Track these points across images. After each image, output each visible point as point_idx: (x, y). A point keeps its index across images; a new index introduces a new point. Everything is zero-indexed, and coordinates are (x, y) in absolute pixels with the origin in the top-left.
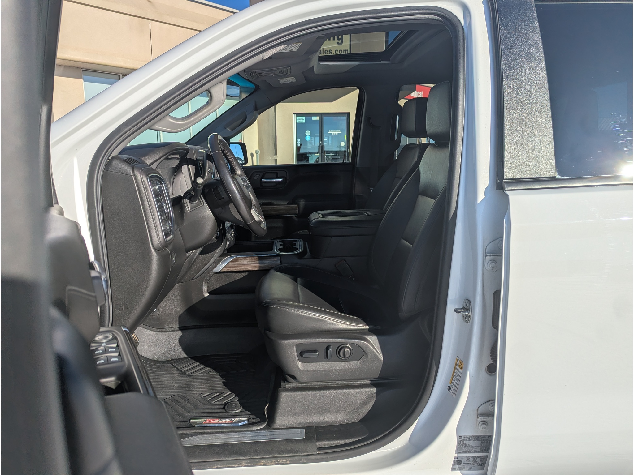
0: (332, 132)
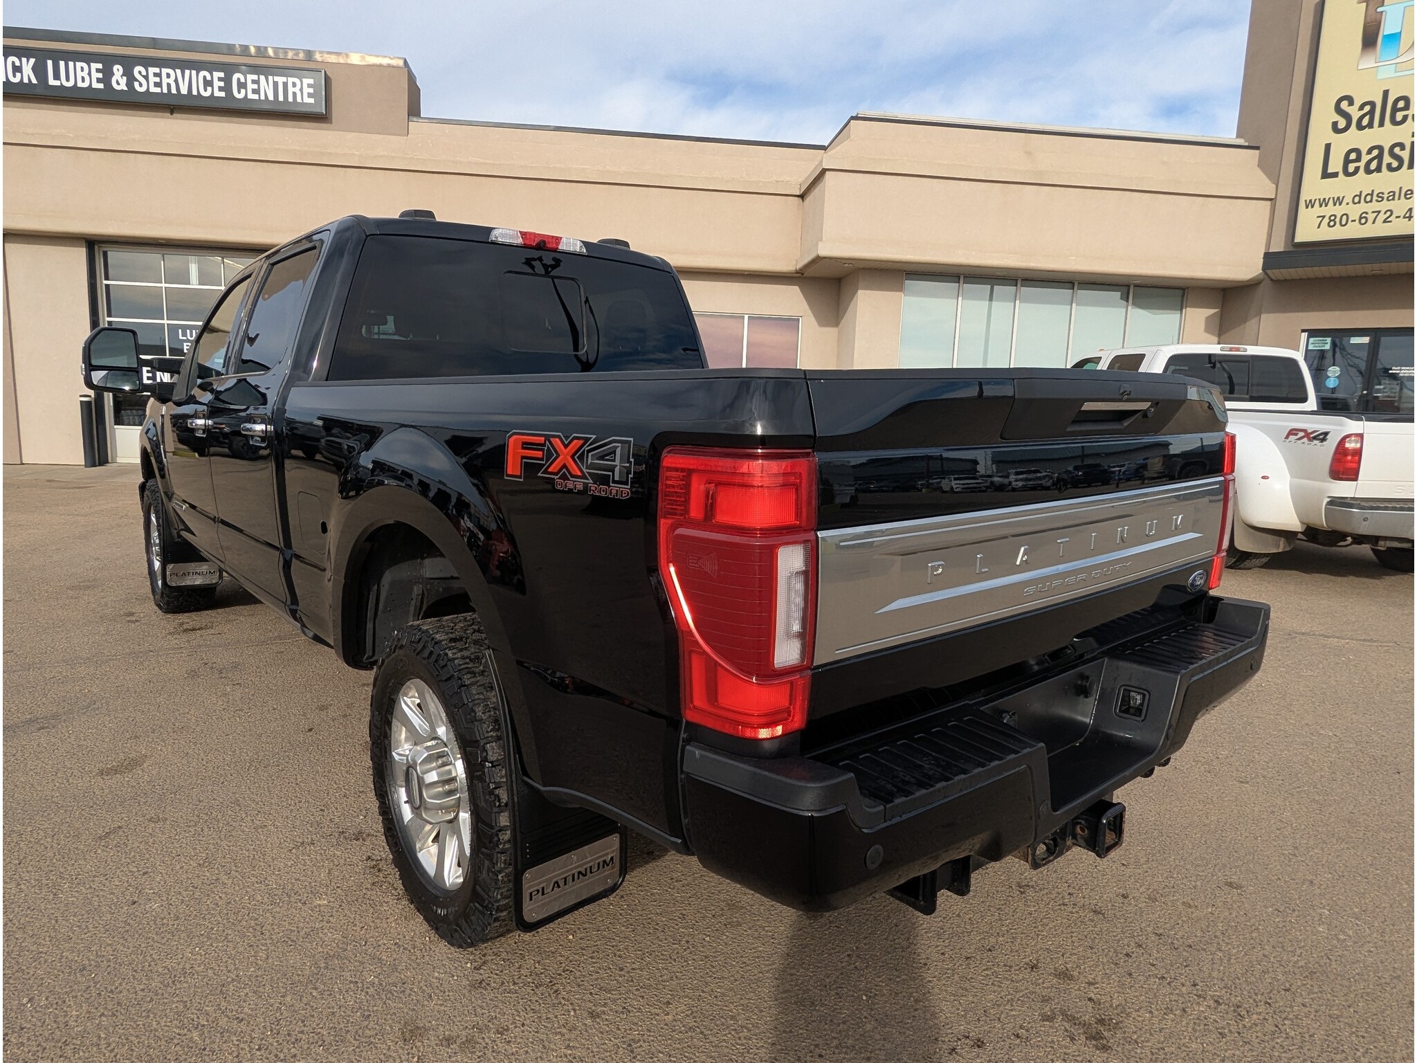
0: (1398, 370)
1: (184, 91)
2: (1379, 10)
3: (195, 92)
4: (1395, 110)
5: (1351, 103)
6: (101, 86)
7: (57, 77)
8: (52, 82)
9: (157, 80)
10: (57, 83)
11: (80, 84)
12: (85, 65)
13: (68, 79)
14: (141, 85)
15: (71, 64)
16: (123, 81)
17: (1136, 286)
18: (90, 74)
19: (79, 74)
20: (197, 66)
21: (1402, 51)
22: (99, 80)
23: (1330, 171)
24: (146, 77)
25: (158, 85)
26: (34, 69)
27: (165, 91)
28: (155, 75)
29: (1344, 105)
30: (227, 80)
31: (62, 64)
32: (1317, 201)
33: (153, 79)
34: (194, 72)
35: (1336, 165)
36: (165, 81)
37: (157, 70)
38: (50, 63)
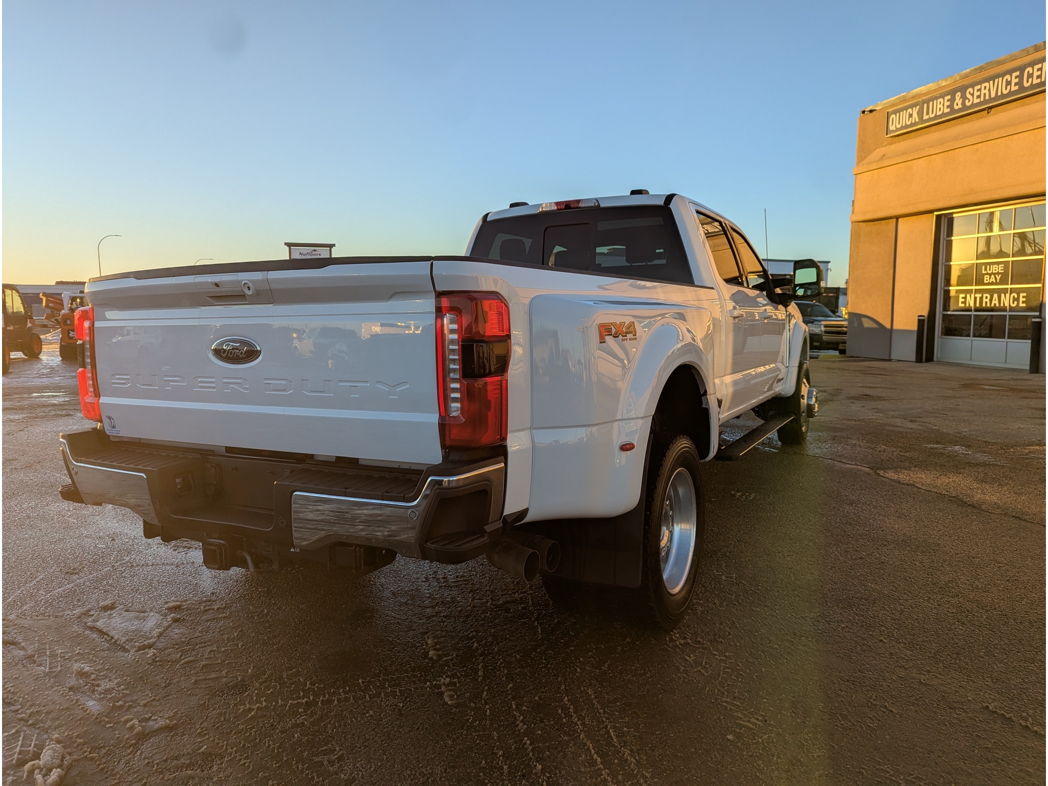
1: (993, 95)
3: (999, 94)
6: (948, 110)
7: (928, 114)
8: (926, 117)
9: (979, 93)
10: (927, 117)
11: (939, 113)
12: (941, 100)
13: (932, 113)
14: (969, 101)
15: (935, 102)
16: (960, 103)
18: (943, 105)
19: (939, 106)
20: (1002, 75)
22: (948, 107)
24: (973, 95)
25: (979, 97)
26: (918, 113)
27: (982, 99)
28: (978, 90)
30: (1021, 77)
31: (931, 103)
33: (976, 94)
34: (1001, 79)
36: (983, 91)
37: (979, 87)
38: (925, 105)
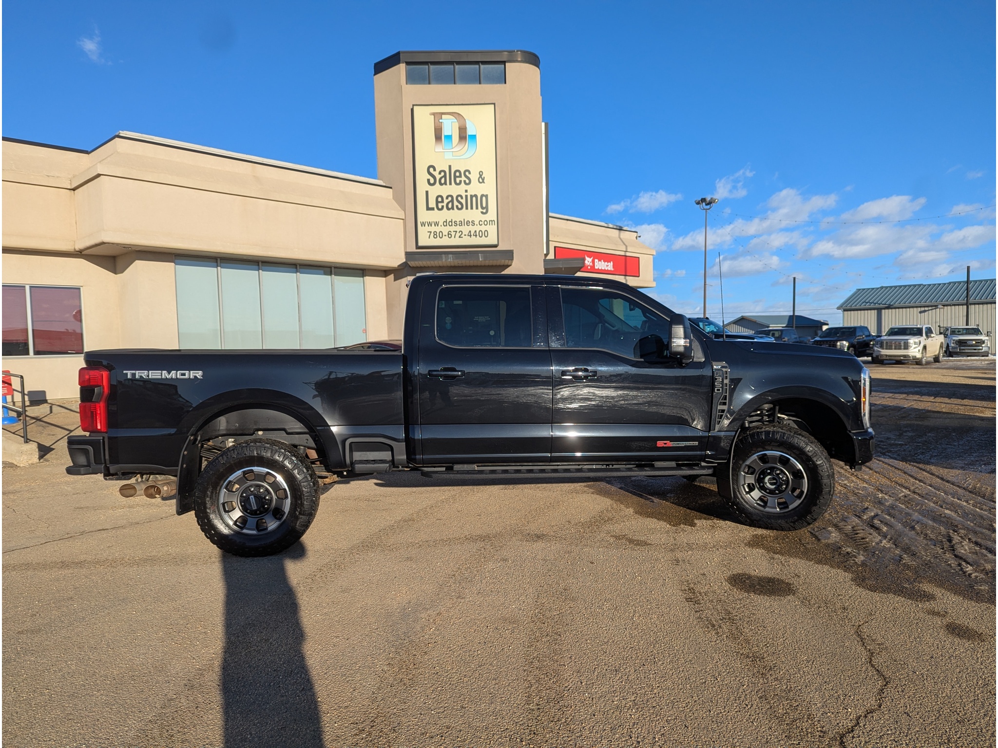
0: (478, 318)
2: (440, 121)
4: (455, 177)
5: (435, 170)
17: (335, 268)
21: (453, 147)
23: (430, 206)
29: (431, 170)
32: (426, 223)
35: (432, 204)
